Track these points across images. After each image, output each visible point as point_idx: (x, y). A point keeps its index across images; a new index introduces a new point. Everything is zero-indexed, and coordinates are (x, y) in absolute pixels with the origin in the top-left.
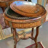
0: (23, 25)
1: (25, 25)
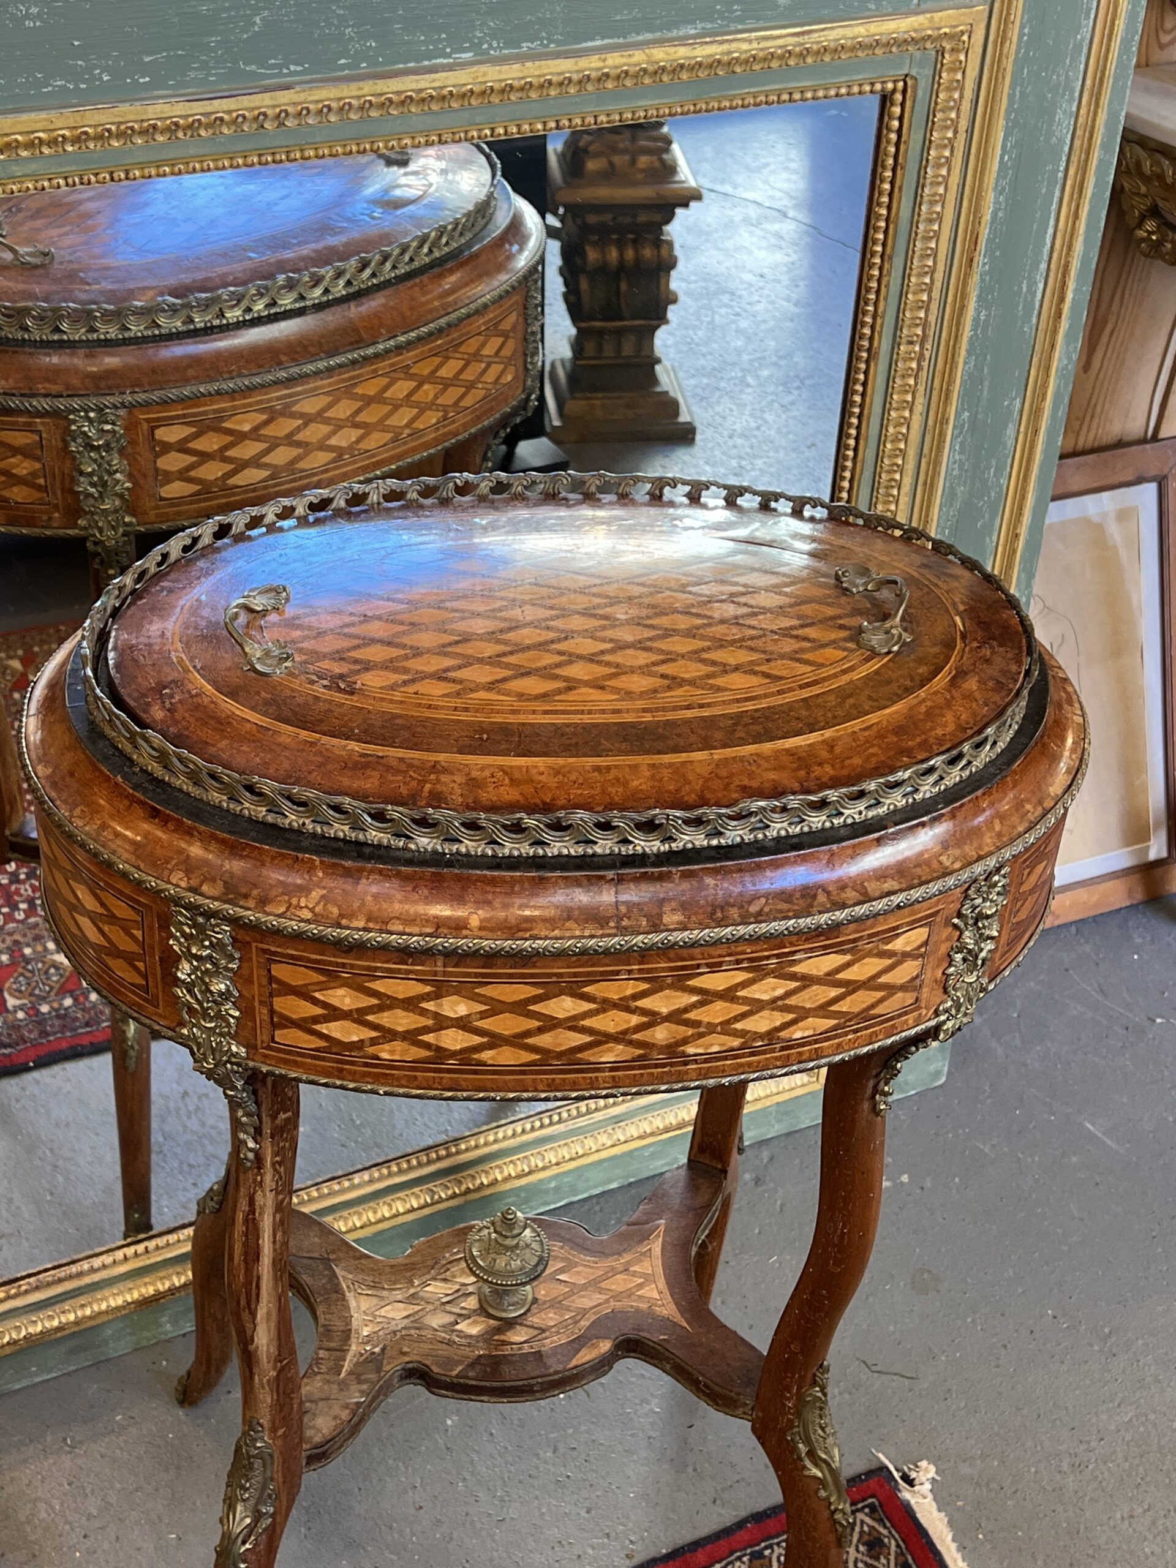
0: (520, 1008)
1: (564, 1006)
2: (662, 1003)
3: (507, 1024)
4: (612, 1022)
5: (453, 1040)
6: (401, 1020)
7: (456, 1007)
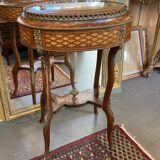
0: (73, 38)
1: (77, 38)
2: (88, 38)
3: (71, 41)
4: (83, 40)
5: (66, 43)
6: (59, 41)
7: (66, 39)
